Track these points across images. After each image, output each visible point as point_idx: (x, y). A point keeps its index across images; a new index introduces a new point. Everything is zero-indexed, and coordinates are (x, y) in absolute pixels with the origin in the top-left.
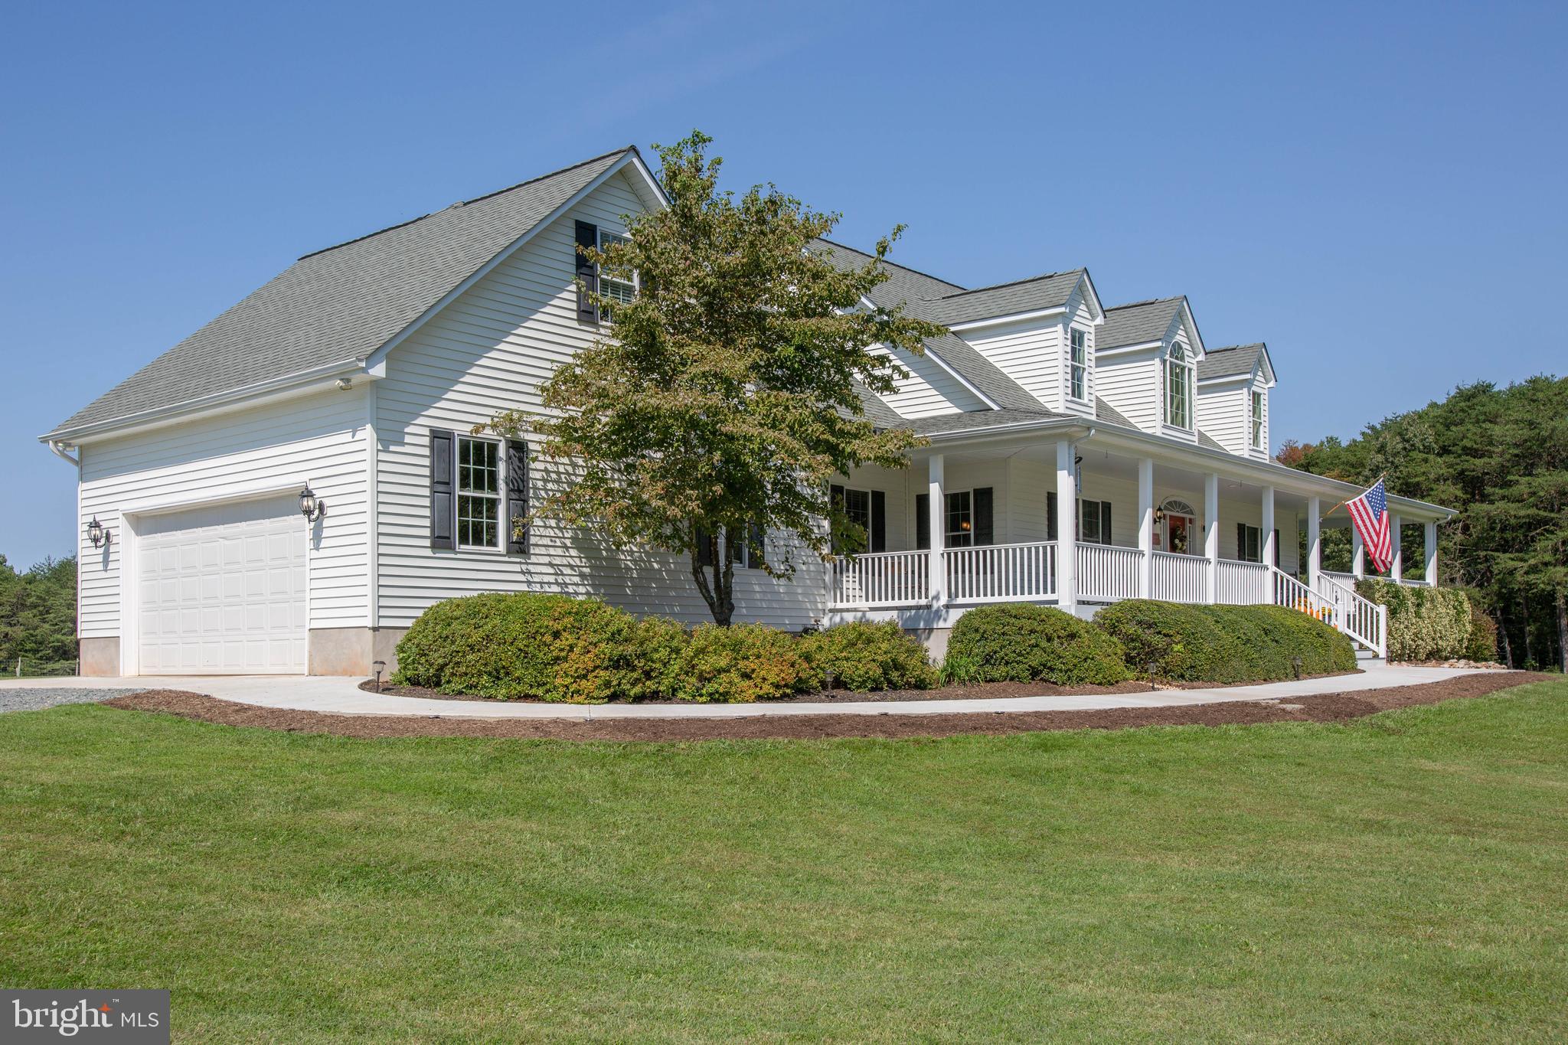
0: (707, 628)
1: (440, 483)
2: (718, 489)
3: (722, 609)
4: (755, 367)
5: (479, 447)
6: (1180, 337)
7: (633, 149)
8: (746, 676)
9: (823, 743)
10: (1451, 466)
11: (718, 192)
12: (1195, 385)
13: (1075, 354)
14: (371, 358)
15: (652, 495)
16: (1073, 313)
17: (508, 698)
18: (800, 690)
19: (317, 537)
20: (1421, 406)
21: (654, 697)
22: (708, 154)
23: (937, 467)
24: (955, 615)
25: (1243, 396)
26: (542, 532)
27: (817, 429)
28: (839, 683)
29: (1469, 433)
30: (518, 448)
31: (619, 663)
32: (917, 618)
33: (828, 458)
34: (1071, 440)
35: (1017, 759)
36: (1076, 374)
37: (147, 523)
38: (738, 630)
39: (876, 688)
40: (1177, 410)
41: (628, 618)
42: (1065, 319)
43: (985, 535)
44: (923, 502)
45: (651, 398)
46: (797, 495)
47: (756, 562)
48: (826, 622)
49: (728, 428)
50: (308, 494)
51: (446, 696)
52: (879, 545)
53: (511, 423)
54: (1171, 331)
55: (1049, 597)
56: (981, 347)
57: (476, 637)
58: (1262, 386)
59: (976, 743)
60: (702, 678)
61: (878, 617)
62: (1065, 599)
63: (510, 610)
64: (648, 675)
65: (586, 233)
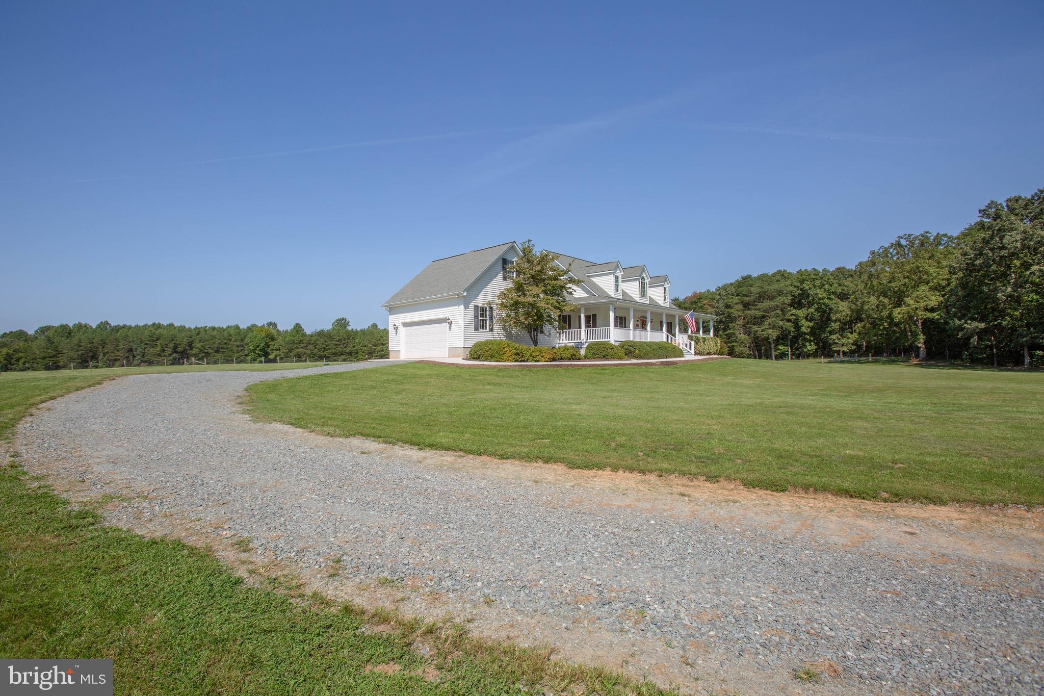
0: (533, 347)
1: (476, 316)
2: (536, 317)
3: (535, 343)
4: (543, 291)
5: (483, 308)
6: (644, 275)
7: (515, 242)
8: (542, 357)
9: (559, 368)
10: (739, 300)
11: (534, 252)
12: (648, 285)
13: (617, 281)
14: (464, 292)
15: (522, 319)
16: (616, 272)
17: (494, 361)
18: (554, 360)
19: (450, 328)
20: (733, 281)
21: (524, 361)
22: (531, 243)
23: (583, 310)
24: (587, 344)
25: (661, 289)
26: (495, 327)
27: (557, 304)
28: (562, 359)
29: (744, 290)
30: (491, 308)
31: (517, 354)
32: (578, 345)
33: (559, 311)
34: (613, 304)
35: (597, 371)
36: (617, 286)
37: (406, 325)
38: (539, 347)
39: (569, 359)
40: (643, 294)
41: (518, 345)
42: (614, 273)
43: (595, 326)
44: (580, 317)
45: (522, 299)
46: (551, 318)
47: (542, 332)
48: (557, 346)
49: (538, 305)
50: (449, 319)
51: (481, 361)
52: (570, 328)
53: (489, 303)
54: (642, 273)
55: (609, 340)
56: (594, 279)
57: (487, 349)
58: (666, 286)
59: (589, 369)
60: (533, 357)
61: (569, 345)
62: (612, 340)
63: (493, 344)
64: (522, 357)
65: (505, 261)
